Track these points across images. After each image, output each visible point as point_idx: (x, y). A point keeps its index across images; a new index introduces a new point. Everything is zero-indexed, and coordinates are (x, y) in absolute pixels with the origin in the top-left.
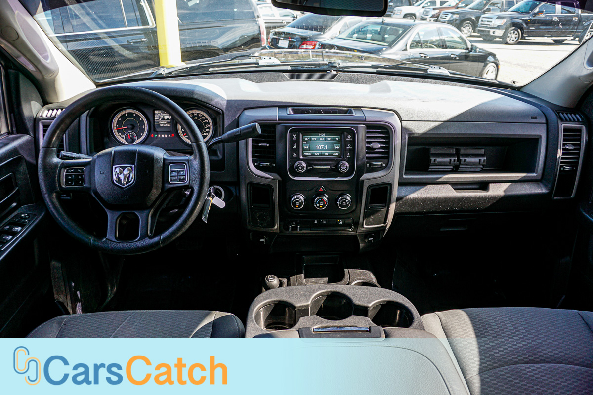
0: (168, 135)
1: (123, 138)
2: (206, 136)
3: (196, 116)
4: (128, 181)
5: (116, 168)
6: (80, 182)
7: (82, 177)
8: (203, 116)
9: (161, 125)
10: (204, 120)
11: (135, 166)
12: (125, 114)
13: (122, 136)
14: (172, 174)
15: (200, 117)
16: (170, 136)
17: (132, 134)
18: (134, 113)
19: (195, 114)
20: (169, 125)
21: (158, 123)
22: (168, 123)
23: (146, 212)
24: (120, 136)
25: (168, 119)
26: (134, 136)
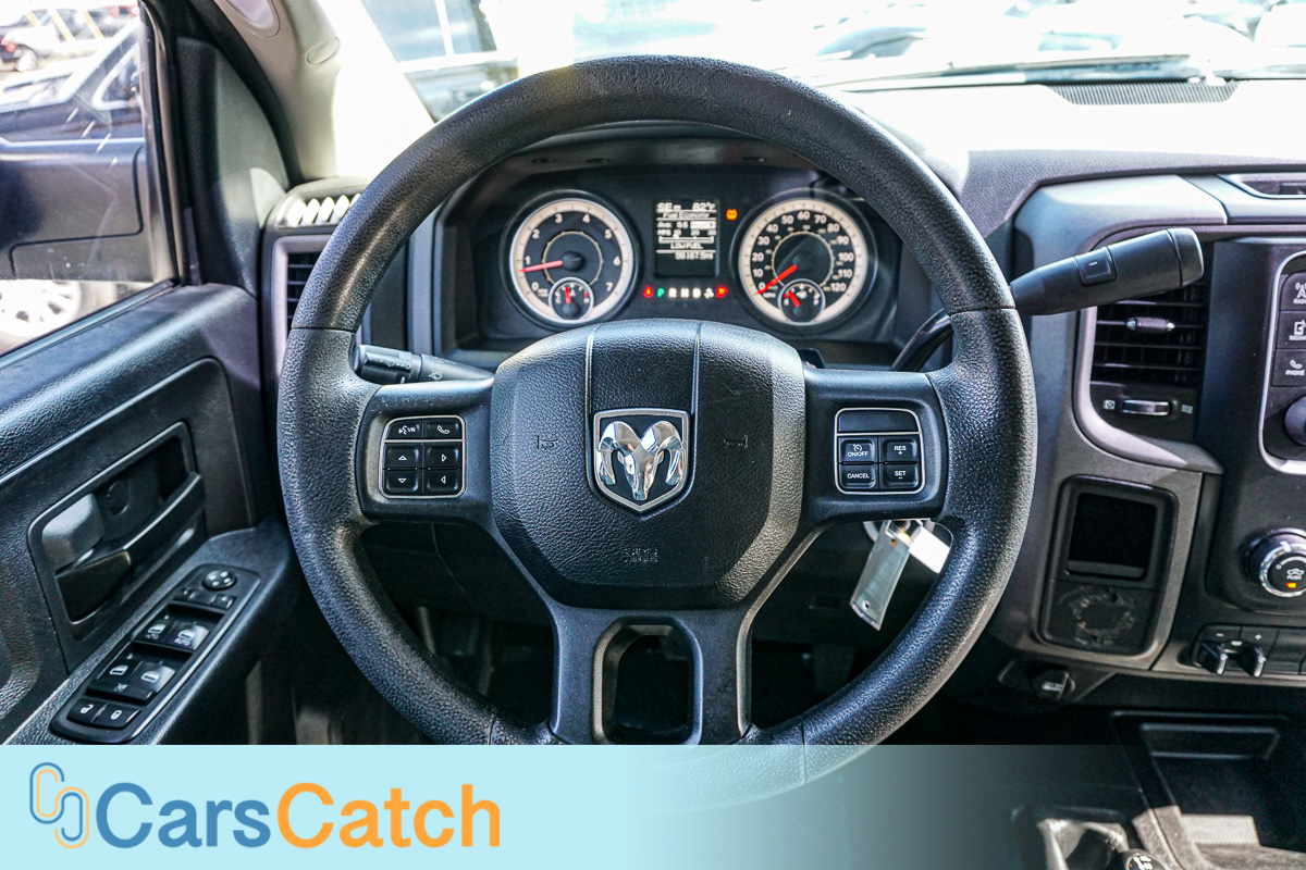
0: (703, 292)
1: (544, 300)
2: (840, 294)
3: (805, 222)
4: (660, 486)
5: (605, 422)
6: (444, 479)
7: (451, 456)
8: (830, 220)
9: (680, 256)
10: (834, 236)
11: (692, 418)
12: (553, 217)
13: (543, 292)
14: (851, 455)
15: (821, 226)
16: (709, 293)
17: (576, 288)
18: (583, 214)
19: (801, 216)
20: (708, 255)
21: (667, 246)
22: (706, 247)
23: (725, 618)
24: (536, 293)
25: (704, 233)
26: (582, 294)
